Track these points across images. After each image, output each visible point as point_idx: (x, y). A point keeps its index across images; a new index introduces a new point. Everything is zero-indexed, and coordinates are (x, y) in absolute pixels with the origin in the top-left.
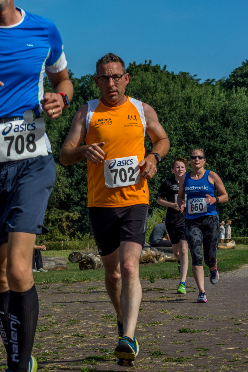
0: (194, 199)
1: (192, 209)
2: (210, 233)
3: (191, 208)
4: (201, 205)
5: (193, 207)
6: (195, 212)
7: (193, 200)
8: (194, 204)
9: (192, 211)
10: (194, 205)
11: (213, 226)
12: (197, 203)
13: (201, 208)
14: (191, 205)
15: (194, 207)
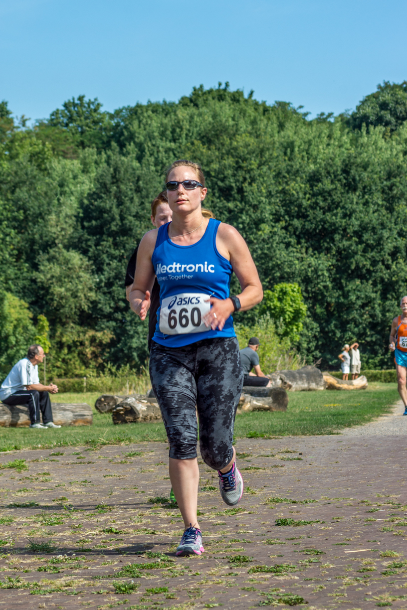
0: (179, 296)
1: (173, 323)
2: (214, 382)
3: (170, 319)
4: (196, 313)
5: (174, 318)
6: (180, 330)
7: (174, 299)
8: (178, 309)
9: (173, 327)
10: (178, 312)
11: (222, 363)
12: (185, 307)
13: (196, 321)
14: (168, 311)
15: (177, 316)
